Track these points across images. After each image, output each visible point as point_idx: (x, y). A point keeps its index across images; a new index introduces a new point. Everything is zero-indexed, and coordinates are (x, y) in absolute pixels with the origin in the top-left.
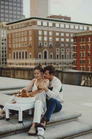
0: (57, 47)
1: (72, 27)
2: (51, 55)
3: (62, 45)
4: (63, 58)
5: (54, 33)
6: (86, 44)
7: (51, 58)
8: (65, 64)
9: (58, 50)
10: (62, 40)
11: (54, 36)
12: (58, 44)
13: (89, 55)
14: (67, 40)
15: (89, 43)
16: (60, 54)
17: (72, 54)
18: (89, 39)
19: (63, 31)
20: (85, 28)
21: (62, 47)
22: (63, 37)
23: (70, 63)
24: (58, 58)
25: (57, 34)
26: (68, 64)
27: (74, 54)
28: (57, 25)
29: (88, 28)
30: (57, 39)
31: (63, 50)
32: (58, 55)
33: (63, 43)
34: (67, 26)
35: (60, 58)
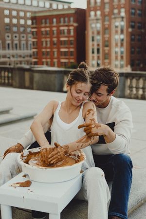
0: (8, 33)
1: (28, 2)
3: (15, 29)
4: (16, 47)
6: (51, 27)
8: (20, 56)
9: (8, 36)
10: (15, 21)
12: (8, 28)
13: (54, 44)
14: (22, 22)
15: (54, 27)
16: (12, 42)
17: (30, 43)
18: (55, 20)
19: (15, 7)
20: (48, 5)
21: (15, 33)
22: (15, 17)
23: (27, 56)
24: (9, 48)
26: (24, 57)
27: (33, 42)
29: (51, 5)
31: (16, 37)
32: (8, 44)
33: (15, 25)
35: (13, 47)
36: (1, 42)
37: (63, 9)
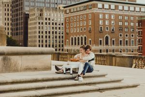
0: (120, 32)
1: (137, 9)
2: (113, 41)
3: (126, 30)
4: (127, 44)
5: (117, 16)
7: (113, 44)
8: (130, 51)
9: (121, 35)
10: (126, 24)
11: (117, 19)
12: (121, 29)
14: (132, 24)
16: (124, 40)
17: (137, 40)
19: (127, 13)
21: (126, 32)
22: (126, 21)
23: (135, 50)
24: (121, 44)
25: (120, 17)
26: (133, 51)
27: (139, 39)
28: (120, 7)
30: (120, 24)
31: (127, 36)
32: (121, 41)
33: (126, 27)
34: (132, 8)
35: (124, 44)
36: (114, 39)
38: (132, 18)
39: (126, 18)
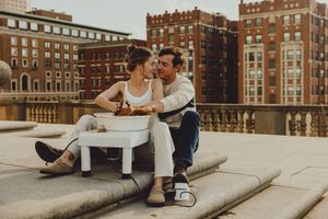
0: (48, 69)
1: (75, 33)
2: (36, 84)
3: (57, 65)
4: (58, 89)
5: (41, 42)
7: (36, 88)
9: (48, 74)
10: (57, 56)
11: (41, 49)
12: (49, 64)
14: (67, 56)
15: (107, 62)
16: (54, 81)
17: (76, 82)
19: (58, 39)
20: (99, 37)
21: (57, 69)
22: (57, 51)
23: (72, 98)
24: (49, 89)
25: (47, 45)
27: (80, 81)
28: (47, 28)
29: (103, 36)
30: (48, 55)
31: (58, 75)
32: (49, 84)
33: (57, 61)
34: (66, 31)
35: (54, 88)
36: (38, 81)
37: (119, 41)
38: (66, 47)
39: (57, 46)
